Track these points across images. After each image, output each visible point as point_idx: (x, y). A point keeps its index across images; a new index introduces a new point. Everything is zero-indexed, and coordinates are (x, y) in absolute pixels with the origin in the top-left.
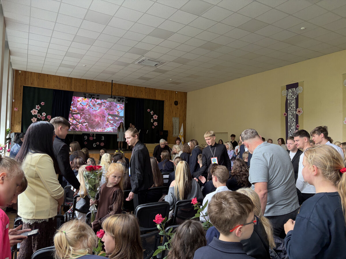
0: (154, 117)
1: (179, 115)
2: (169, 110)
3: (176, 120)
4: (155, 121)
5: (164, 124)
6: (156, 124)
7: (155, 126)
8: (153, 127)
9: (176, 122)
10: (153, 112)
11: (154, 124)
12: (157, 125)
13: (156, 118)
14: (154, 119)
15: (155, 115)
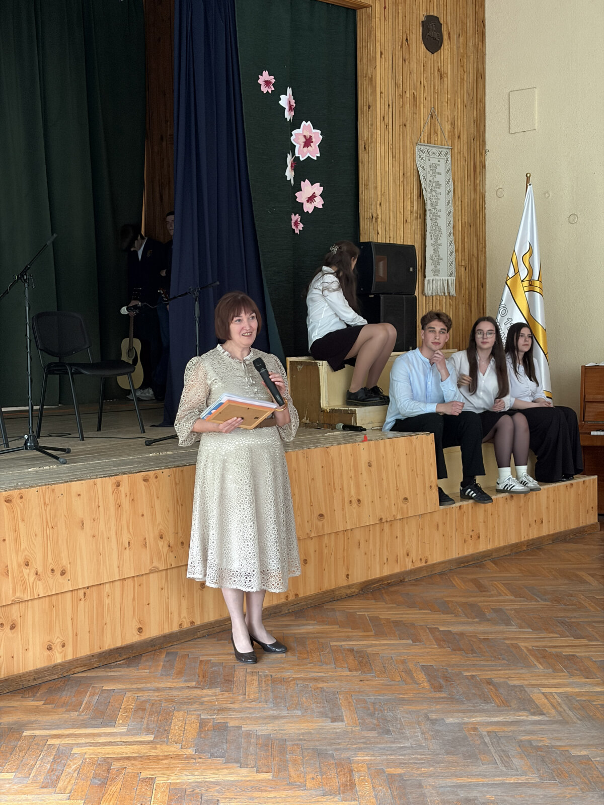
0: (297, 137)
1: (447, 127)
2: (397, 85)
3: (434, 167)
4: (305, 170)
5: (365, 195)
6: (311, 199)
7: (305, 216)
8: (297, 224)
9: (438, 186)
10: (293, 102)
11: (301, 197)
12: (319, 203)
13: (313, 152)
14: (303, 153)
15: (306, 128)
